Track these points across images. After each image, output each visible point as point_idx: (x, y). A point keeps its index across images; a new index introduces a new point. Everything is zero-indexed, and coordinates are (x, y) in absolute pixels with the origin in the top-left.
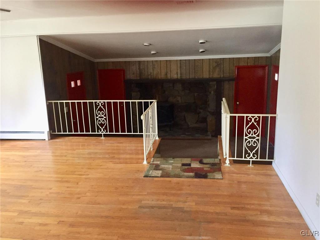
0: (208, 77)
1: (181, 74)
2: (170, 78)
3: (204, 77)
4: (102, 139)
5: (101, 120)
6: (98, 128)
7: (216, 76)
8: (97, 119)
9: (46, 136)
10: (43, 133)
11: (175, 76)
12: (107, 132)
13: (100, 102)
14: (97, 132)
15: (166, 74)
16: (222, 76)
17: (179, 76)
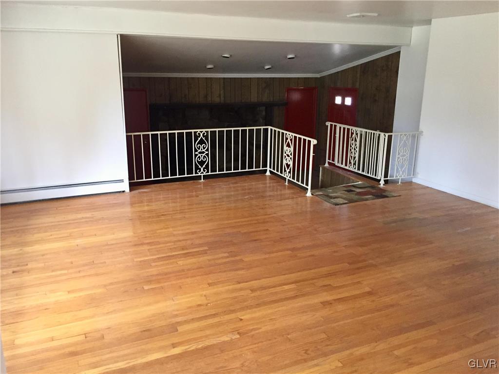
0: (256, 101)
1: (224, 97)
2: (210, 102)
3: (252, 101)
4: (201, 182)
5: (202, 156)
6: (197, 168)
7: (265, 98)
8: (196, 155)
9: (125, 186)
10: (122, 181)
11: (217, 100)
12: (208, 172)
13: (201, 132)
14: (195, 174)
15: (206, 97)
16: (272, 100)
17: (222, 99)
